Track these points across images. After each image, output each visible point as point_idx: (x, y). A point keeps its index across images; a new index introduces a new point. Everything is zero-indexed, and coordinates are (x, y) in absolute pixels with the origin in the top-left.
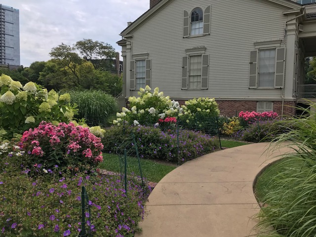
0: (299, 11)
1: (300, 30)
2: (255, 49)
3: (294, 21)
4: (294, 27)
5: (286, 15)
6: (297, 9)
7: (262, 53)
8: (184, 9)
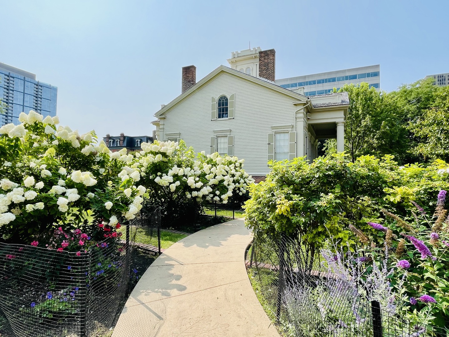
0: (306, 102)
1: (308, 117)
2: (272, 132)
3: (302, 111)
4: (302, 115)
5: (295, 105)
6: (304, 100)
7: (278, 136)
8: (212, 96)
